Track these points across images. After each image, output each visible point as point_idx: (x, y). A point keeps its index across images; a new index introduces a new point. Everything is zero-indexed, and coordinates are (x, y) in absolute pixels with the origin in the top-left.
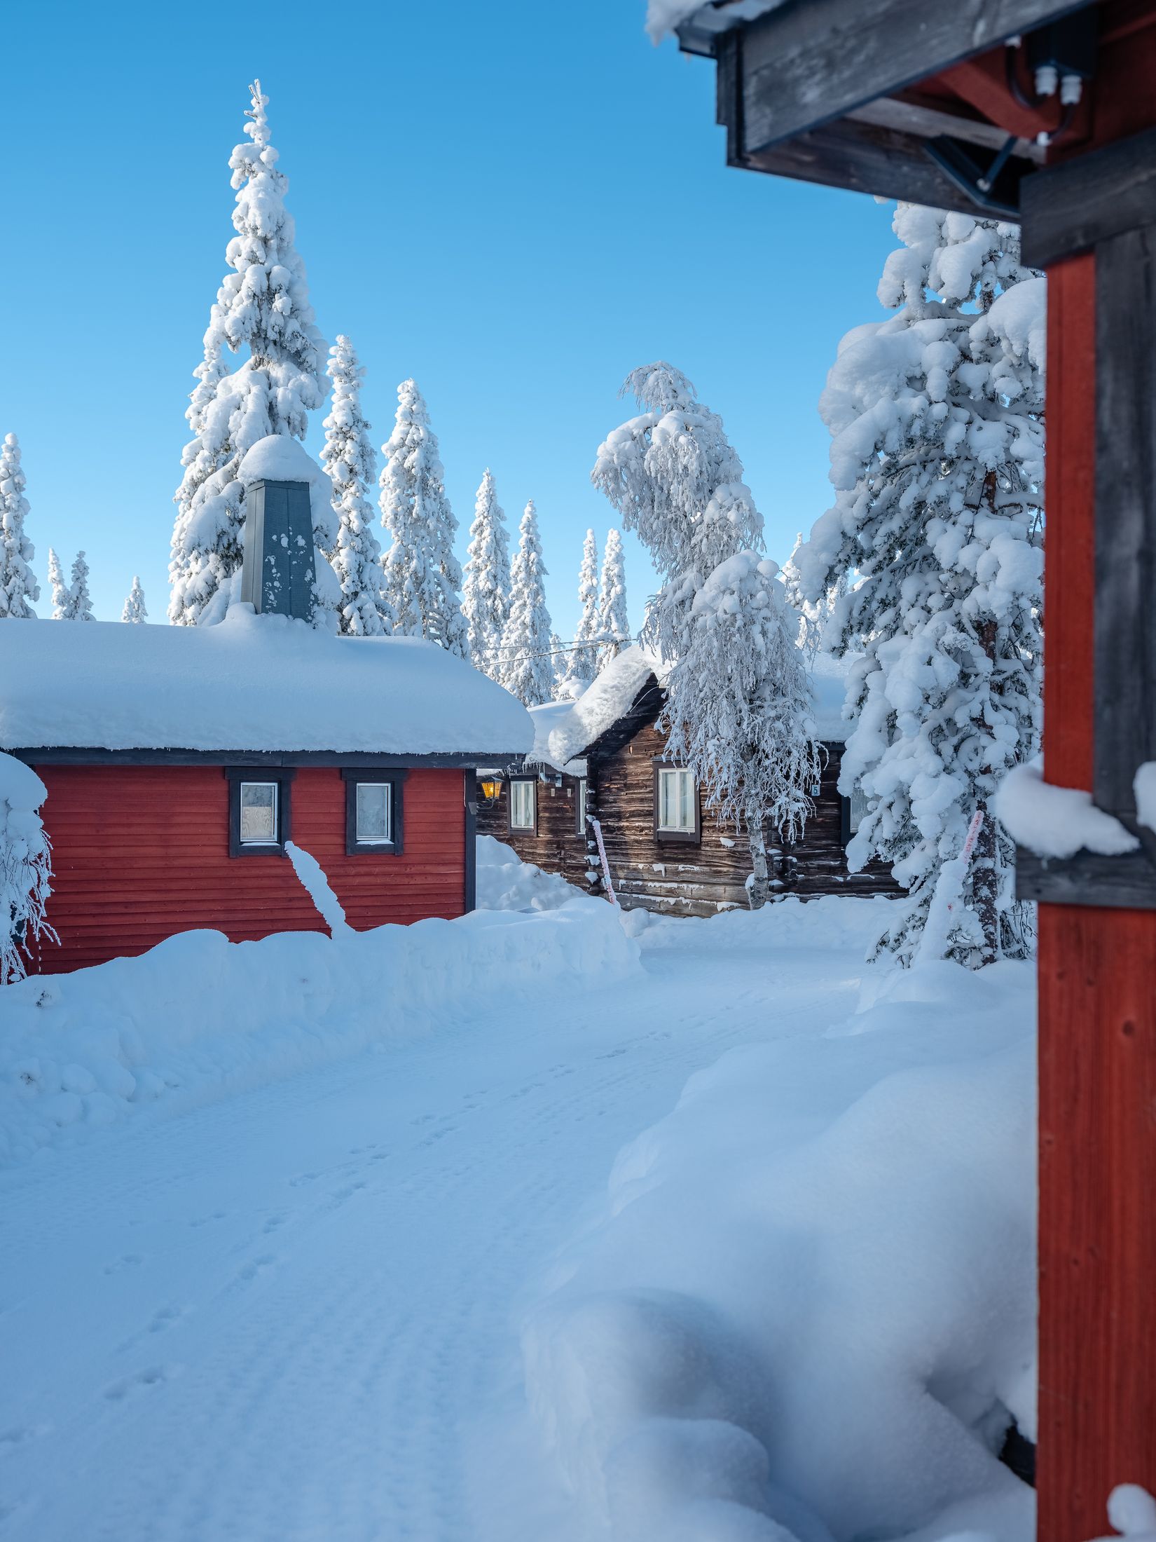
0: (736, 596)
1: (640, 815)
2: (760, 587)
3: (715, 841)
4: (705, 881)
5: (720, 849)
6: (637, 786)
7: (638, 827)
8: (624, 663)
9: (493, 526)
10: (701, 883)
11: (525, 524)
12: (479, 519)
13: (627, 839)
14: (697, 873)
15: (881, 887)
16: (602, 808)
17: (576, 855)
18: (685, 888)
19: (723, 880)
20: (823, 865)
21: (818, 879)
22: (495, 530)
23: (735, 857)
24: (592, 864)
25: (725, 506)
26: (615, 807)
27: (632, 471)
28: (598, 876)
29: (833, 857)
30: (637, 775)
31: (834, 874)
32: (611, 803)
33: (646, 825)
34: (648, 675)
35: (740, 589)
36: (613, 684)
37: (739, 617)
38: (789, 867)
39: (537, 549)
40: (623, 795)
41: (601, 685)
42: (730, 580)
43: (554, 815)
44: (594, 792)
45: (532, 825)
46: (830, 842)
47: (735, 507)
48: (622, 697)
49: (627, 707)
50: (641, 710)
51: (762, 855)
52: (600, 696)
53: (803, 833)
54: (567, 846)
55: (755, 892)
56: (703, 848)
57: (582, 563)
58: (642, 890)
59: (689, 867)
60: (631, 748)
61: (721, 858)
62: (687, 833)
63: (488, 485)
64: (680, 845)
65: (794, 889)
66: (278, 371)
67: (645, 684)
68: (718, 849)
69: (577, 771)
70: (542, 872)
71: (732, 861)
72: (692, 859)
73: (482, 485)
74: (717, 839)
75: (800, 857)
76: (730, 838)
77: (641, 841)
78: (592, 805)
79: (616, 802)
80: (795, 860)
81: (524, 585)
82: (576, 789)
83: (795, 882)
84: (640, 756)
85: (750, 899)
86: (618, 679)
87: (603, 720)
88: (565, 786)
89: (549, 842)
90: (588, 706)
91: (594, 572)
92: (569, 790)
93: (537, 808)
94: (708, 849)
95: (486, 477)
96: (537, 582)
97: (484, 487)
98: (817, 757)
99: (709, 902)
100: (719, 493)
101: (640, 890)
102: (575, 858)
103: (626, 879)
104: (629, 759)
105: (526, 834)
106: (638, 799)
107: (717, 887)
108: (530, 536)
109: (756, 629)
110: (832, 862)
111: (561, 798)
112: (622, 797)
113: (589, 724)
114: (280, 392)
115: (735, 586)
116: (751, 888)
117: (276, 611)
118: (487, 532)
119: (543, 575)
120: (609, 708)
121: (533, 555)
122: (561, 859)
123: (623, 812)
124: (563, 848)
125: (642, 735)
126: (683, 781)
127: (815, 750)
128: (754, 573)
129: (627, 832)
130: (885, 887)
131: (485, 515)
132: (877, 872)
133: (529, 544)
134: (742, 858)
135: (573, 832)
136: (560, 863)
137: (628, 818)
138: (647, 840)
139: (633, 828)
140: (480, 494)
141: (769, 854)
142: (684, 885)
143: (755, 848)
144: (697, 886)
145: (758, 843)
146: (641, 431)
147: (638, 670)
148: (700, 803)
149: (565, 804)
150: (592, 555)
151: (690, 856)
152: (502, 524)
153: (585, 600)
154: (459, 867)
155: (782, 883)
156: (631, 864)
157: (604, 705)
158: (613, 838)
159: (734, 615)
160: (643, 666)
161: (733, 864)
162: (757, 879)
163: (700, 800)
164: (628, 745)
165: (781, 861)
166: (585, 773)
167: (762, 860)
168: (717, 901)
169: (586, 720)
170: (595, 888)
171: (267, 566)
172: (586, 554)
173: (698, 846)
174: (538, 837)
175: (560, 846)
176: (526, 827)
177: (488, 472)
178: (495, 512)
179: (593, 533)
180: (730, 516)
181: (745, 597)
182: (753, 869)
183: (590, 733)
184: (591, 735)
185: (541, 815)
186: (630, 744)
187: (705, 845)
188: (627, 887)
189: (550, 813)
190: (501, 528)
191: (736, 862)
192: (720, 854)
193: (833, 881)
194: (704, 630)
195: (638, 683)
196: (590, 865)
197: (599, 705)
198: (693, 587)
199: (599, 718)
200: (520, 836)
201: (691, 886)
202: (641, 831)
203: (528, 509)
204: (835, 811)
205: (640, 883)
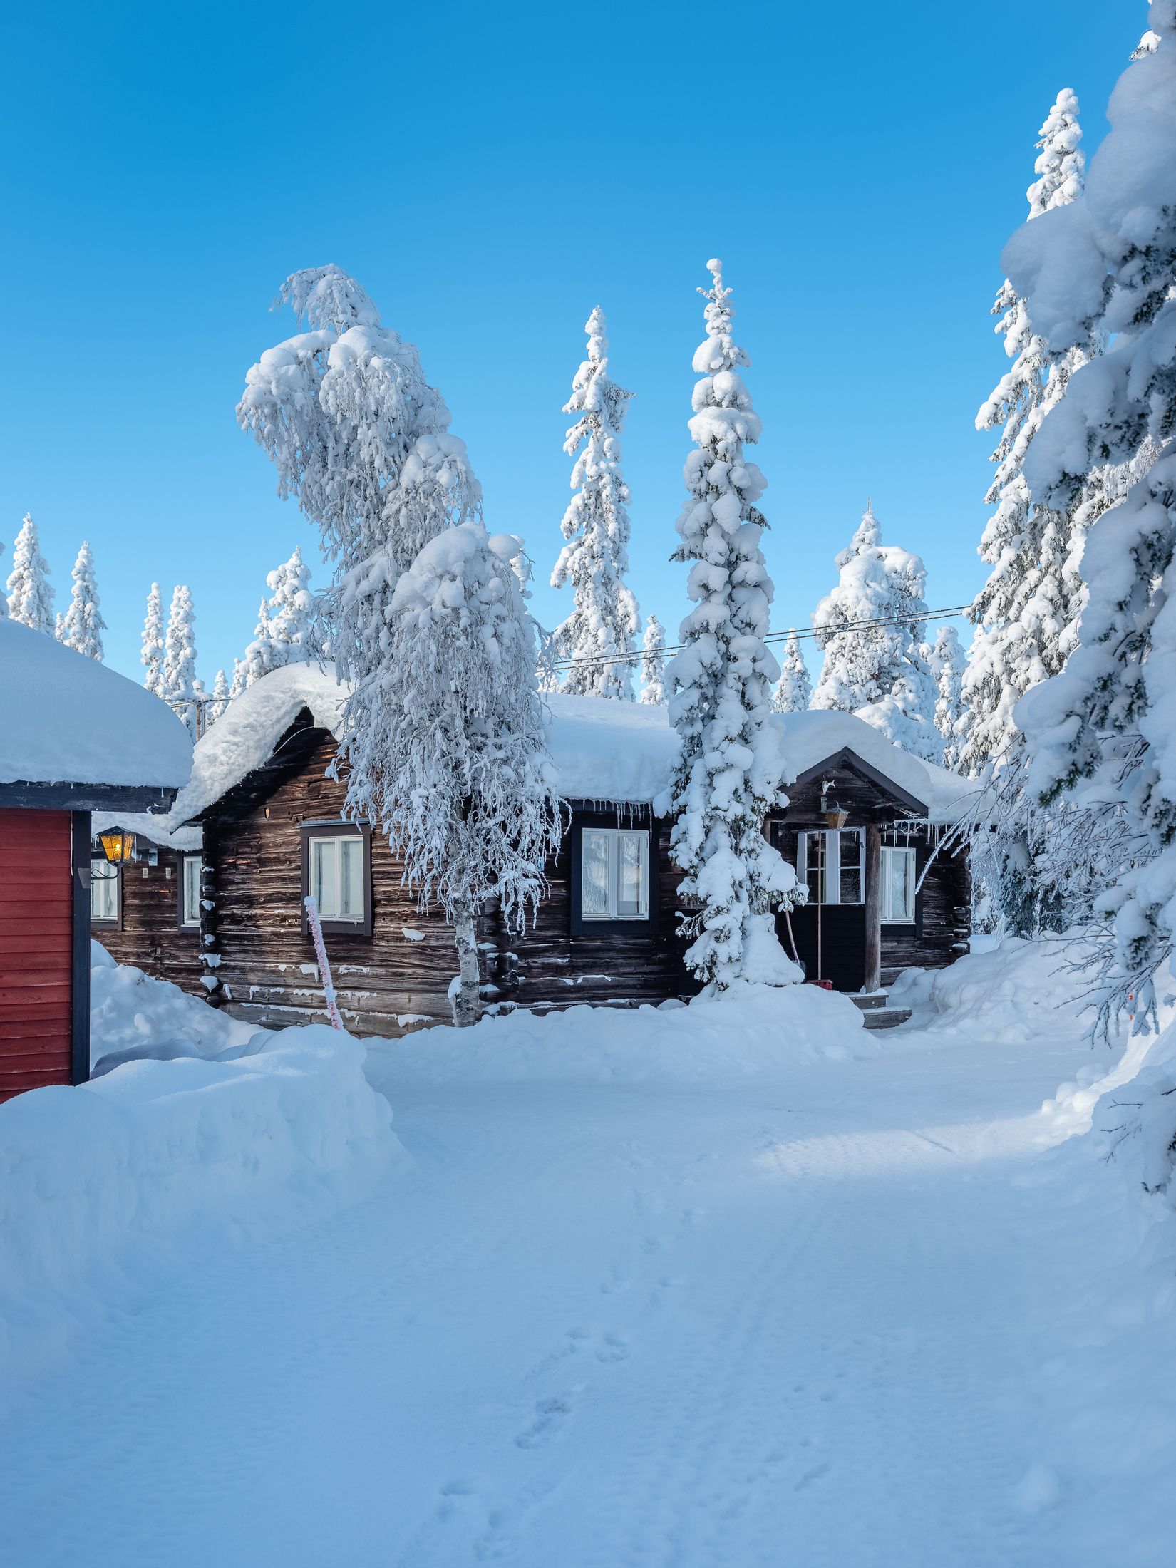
0: (458, 582)
1: (280, 900)
2: (492, 572)
3: (394, 933)
4: (379, 987)
5: (402, 944)
6: (277, 861)
7: (278, 916)
8: (264, 694)
9: (35, 579)
10: (372, 989)
11: (80, 570)
12: (18, 571)
13: (261, 931)
14: (367, 976)
15: (618, 991)
16: (224, 891)
17: (178, 953)
18: (349, 997)
19: (406, 985)
20: (549, 964)
21: (542, 983)
22: (38, 583)
23: (426, 954)
24: (210, 965)
25: (430, 465)
26: (243, 889)
27: (298, 408)
28: (218, 980)
29: (559, 953)
30: (276, 846)
31: (562, 976)
32: (239, 883)
33: (290, 912)
34: (297, 711)
35: (464, 573)
36: (246, 722)
37: (464, 612)
38: (507, 967)
39: (94, 599)
40: (256, 874)
41: (229, 723)
42: (450, 560)
43: (146, 902)
44: (212, 870)
45: (114, 914)
46: (556, 933)
47: (446, 465)
48: (260, 740)
49: (266, 755)
50: (283, 759)
51: (473, 950)
52: (226, 739)
53: (535, 920)
54: (165, 943)
55: (461, 1002)
56: (376, 942)
57: (146, 621)
58: (285, 1000)
59: (354, 968)
60: (267, 811)
61: (404, 955)
62: (353, 923)
63: (29, 533)
64: (342, 939)
65: (513, 996)
67: (293, 722)
68: (399, 944)
69: (184, 843)
70: (146, 977)
71: (420, 960)
72: (359, 957)
73: (22, 532)
74: (398, 930)
75: (523, 954)
76: (418, 928)
77: (282, 934)
78: (210, 887)
79: (245, 883)
80: (515, 957)
81: (79, 640)
82: (177, 868)
83: (515, 986)
84: (281, 821)
85: (454, 1012)
86: (255, 715)
87: (230, 773)
88: (162, 864)
89: (140, 938)
90: (210, 752)
91: (160, 633)
92: (168, 870)
93: (123, 894)
94: (383, 943)
95: (27, 523)
96: (94, 637)
97: (25, 534)
98: (558, 817)
99: (385, 1015)
100: (423, 447)
101: (281, 999)
102: (176, 958)
103: (259, 985)
104: (265, 825)
105: (106, 927)
106: (278, 878)
107: (398, 995)
108: (85, 584)
109: (487, 631)
110: (560, 960)
111: (156, 881)
112: (254, 876)
113: (210, 778)
115: (457, 569)
116: (457, 997)
118: (28, 586)
119: (100, 630)
120: (239, 755)
121: (89, 606)
122: (155, 959)
123: (255, 896)
124: (160, 945)
125: (284, 792)
126: (346, 854)
127: (556, 808)
128: (484, 553)
129: (261, 923)
130: (623, 991)
131: (26, 566)
132: (614, 971)
133: (86, 594)
134: (437, 956)
135: (174, 924)
136: (155, 964)
137: (263, 903)
138: (291, 932)
139: (270, 917)
140: (19, 543)
141: (479, 950)
142: (349, 993)
143: (464, 941)
144: (367, 994)
145: (467, 934)
146: (310, 354)
147: (283, 703)
148: (372, 882)
149: (162, 888)
150: (157, 613)
151: (355, 954)
152: (46, 577)
153: (148, 664)
154: (61, 975)
155: (496, 989)
156: (268, 965)
157: (233, 752)
158: (241, 930)
159: (456, 610)
160: (292, 697)
161: (423, 963)
162: (465, 984)
163: (372, 879)
164: (263, 807)
165: (496, 959)
166: (199, 845)
167: (472, 958)
168: (398, 1014)
169: (205, 773)
170: (214, 998)
172: (150, 611)
173: (368, 939)
174: (124, 930)
175: (155, 941)
176: (107, 918)
177: (29, 517)
178: (37, 563)
179: (158, 588)
180: (441, 477)
181: (472, 586)
182: (459, 970)
183: (212, 790)
184: (213, 792)
185: (128, 902)
186: (266, 806)
187: (379, 939)
188: (262, 995)
189: (141, 899)
190: (44, 582)
191: (428, 961)
192: (401, 950)
193: (561, 985)
194: (415, 628)
195: (283, 722)
196: (207, 966)
197: (225, 751)
198: (384, 577)
199: (225, 768)
200: (99, 930)
201: (358, 994)
202: (284, 920)
203: (82, 552)
204: (563, 892)
205: (282, 990)
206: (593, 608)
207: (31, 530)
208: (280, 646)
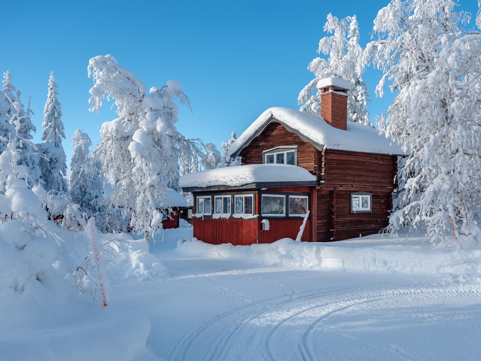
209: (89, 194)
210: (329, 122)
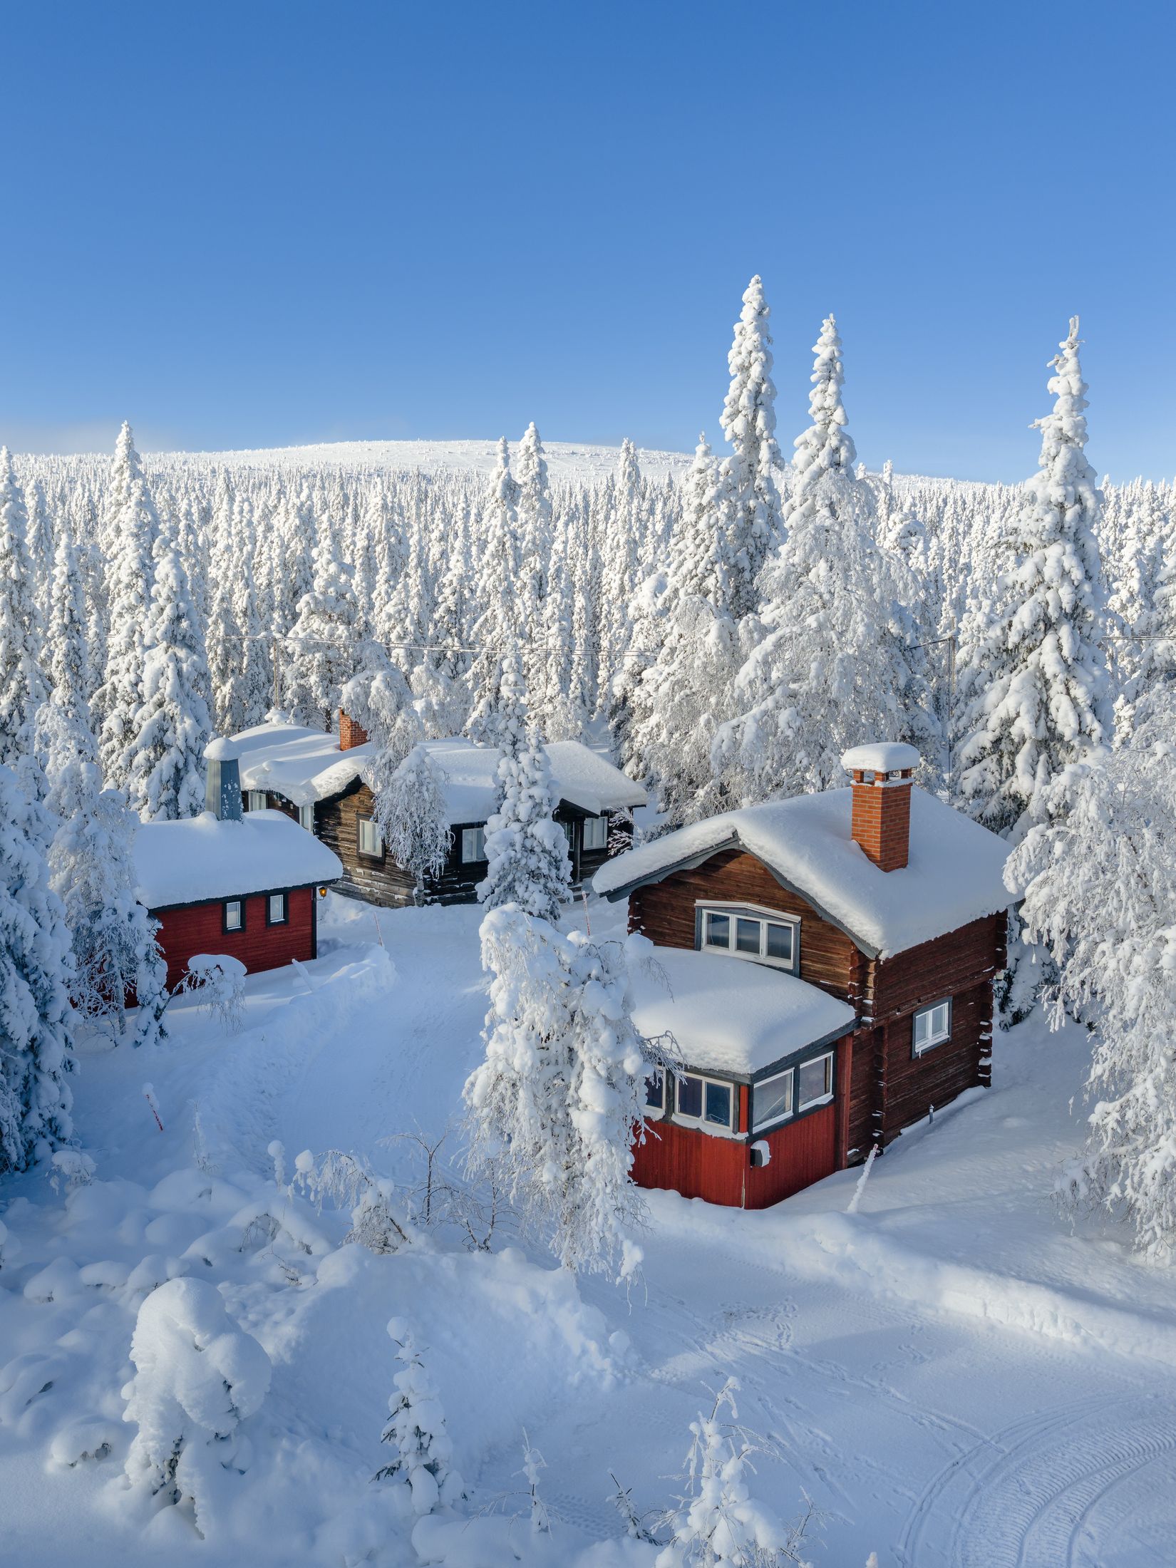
0: (415, 773)
1: (349, 841)
3: (393, 863)
4: (388, 883)
6: (347, 825)
7: (349, 847)
10: (384, 882)
13: (340, 852)
14: (383, 877)
19: (399, 885)
23: (405, 875)
26: (332, 833)
30: (347, 819)
31: (455, 884)
32: (329, 830)
33: (353, 847)
34: (356, 775)
35: (417, 770)
37: (417, 784)
40: (338, 829)
42: (412, 766)
44: (318, 823)
48: (340, 783)
49: (343, 788)
51: (421, 879)
52: (327, 780)
55: (418, 896)
58: (351, 880)
59: (378, 873)
60: (344, 806)
61: (397, 873)
62: (377, 856)
64: (373, 861)
66: (182, 653)
68: (395, 868)
71: (403, 876)
72: (380, 870)
77: (350, 854)
78: (317, 830)
79: (333, 831)
83: (437, 889)
84: (348, 811)
85: (416, 900)
94: (389, 867)
98: (449, 838)
99: (390, 895)
101: (349, 880)
104: (343, 811)
106: (348, 832)
107: (395, 888)
109: (425, 788)
110: (454, 879)
114: (185, 666)
115: (414, 769)
116: (416, 894)
117: (227, 818)
123: (337, 837)
125: (349, 799)
126: (373, 829)
127: (449, 836)
129: (340, 848)
137: (341, 840)
138: (353, 854)
139: (345, 847)
142: (376, 883)
143: (418, 875)
148: (384, 843)
151: (378, 868)
154: (310, 926)
155: (430, 891)
159: (414, 783)
160: (353, 771)
162: (419, 890)
164: (342, 804)
165: (430, 881)
167: (421, 882)
168: (395, 895)
171: (223, 799)
173: (384, 863)
181: (419, 773)
182: (416, 884)
187: (387, 865)
191: (406, 878)
192: (396, 871)
194: (400, 789)
195: (350, 778)
202: (351, 849)
205: (350, 876)
206: (501, 610)
207: (128, 433)
208: (321, 597)
209: (111, 911)
210: (873, 856)
